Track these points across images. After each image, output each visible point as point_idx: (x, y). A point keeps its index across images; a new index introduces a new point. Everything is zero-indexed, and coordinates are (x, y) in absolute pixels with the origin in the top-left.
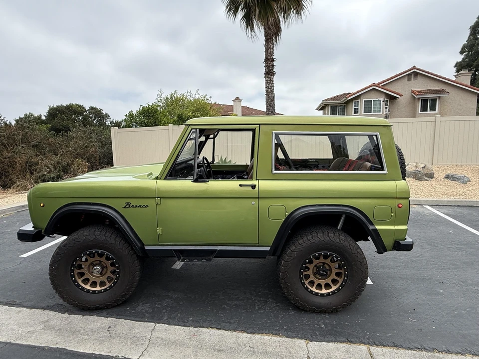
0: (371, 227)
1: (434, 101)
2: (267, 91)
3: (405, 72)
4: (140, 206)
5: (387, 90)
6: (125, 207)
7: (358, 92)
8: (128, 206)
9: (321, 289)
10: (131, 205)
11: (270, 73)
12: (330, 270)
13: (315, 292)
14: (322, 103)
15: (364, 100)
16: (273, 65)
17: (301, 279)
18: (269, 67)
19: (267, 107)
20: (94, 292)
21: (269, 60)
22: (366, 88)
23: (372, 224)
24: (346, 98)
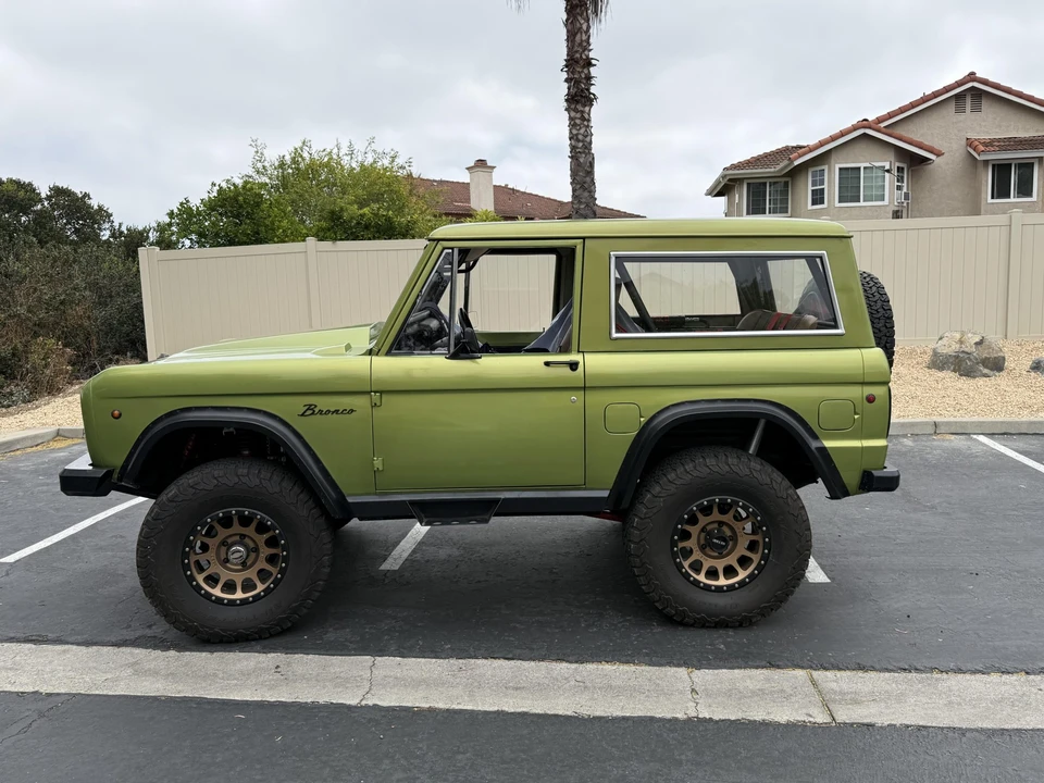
0: (814, 445)
1: (1026, 168)
2: (573, 148)
3: (947, 89)
4: (337, 411)
5: (900, 139)
6: (302, 415)
7: (822, 144)
8: (310, 412)
9: (717, 578)
10: (317, 410)
11: (579, 98)
12: (734, 538)
13: (705, 584)
14: (724, 177)
15: (837, 166)
16: (589, 78)
17: (675, 556)
18: (577, 82)
19: (574, 191)
20: (232, 603)
21: (577, 62)
22: (842, 134)
23: (816, 437)
24: (790, 160)
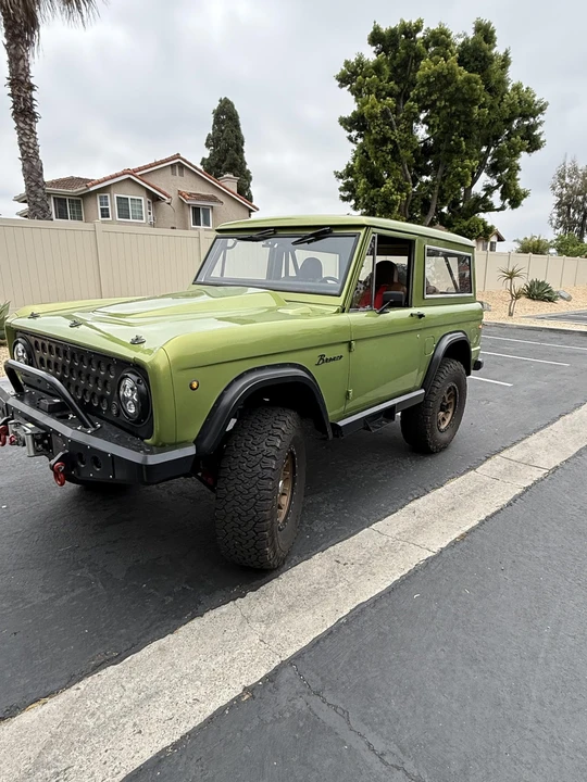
2: (25, 153)
3: (167, 160)
4: (334, 358)
5: (147, 184)
6: (318, 364)
7: (105, 180)
8: (322, 361)
10: (325, 359)
11: (24, 113)
15: (116, 195)
16: (32, 99)
18: (25, 100)
21: (23, 84)
22: (117, 176)
23: (470, 347)
24: (88, 187)
